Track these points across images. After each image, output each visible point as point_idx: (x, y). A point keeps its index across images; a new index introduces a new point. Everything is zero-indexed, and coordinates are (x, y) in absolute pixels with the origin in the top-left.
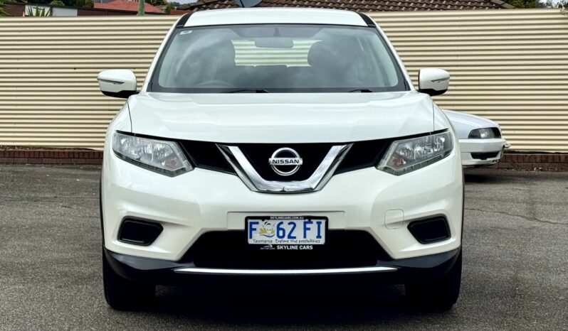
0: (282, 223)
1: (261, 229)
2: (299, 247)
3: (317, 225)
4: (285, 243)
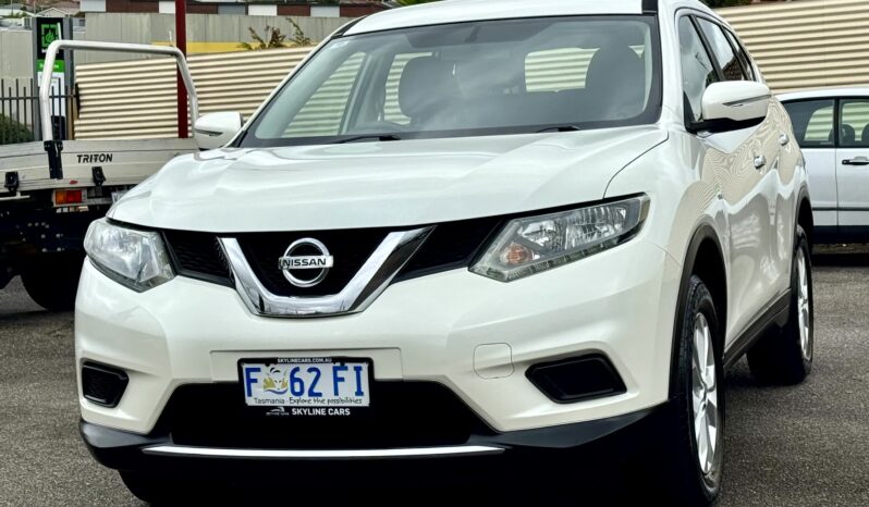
0: (297, 370)
1: (265, 380)
2: (327, 412)
3: (354, 373)
4: (306, 404)
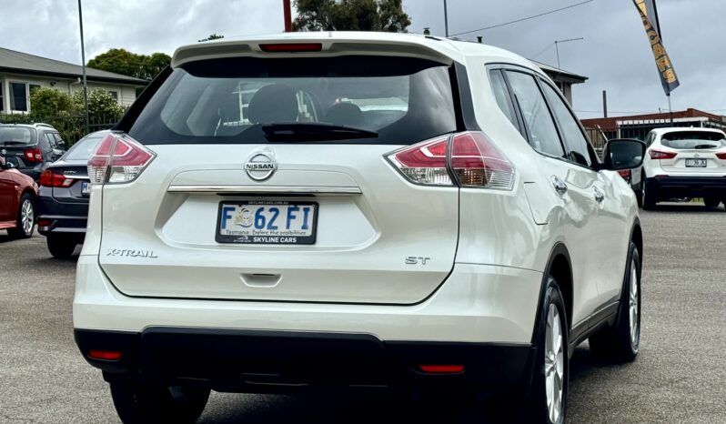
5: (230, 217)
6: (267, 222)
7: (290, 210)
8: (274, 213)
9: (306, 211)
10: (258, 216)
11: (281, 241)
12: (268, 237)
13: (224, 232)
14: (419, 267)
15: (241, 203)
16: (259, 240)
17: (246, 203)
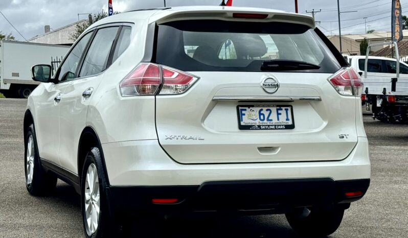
5: (244, 114)
6: (266, 117)
7: (277, 110)
8: (269, 112)
9: (287, 110)
10: (260, 114)
11: (276, 127)
12: (269, 126)
13: (242, 123)
14: (345, 140)
15: (249, 106)
16: (264, 127)
17: (253, 106)
